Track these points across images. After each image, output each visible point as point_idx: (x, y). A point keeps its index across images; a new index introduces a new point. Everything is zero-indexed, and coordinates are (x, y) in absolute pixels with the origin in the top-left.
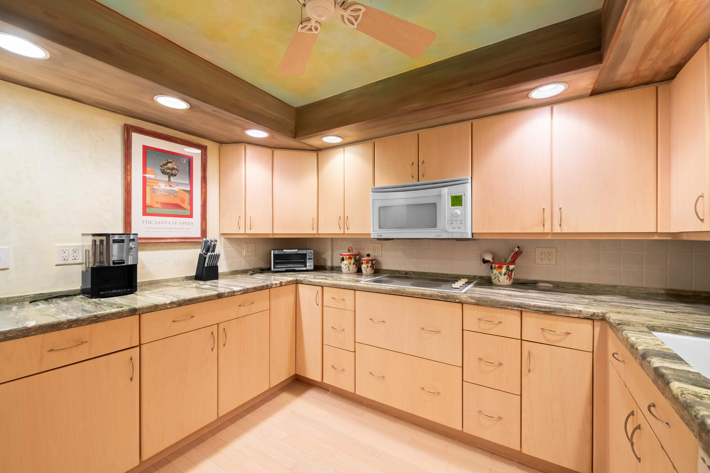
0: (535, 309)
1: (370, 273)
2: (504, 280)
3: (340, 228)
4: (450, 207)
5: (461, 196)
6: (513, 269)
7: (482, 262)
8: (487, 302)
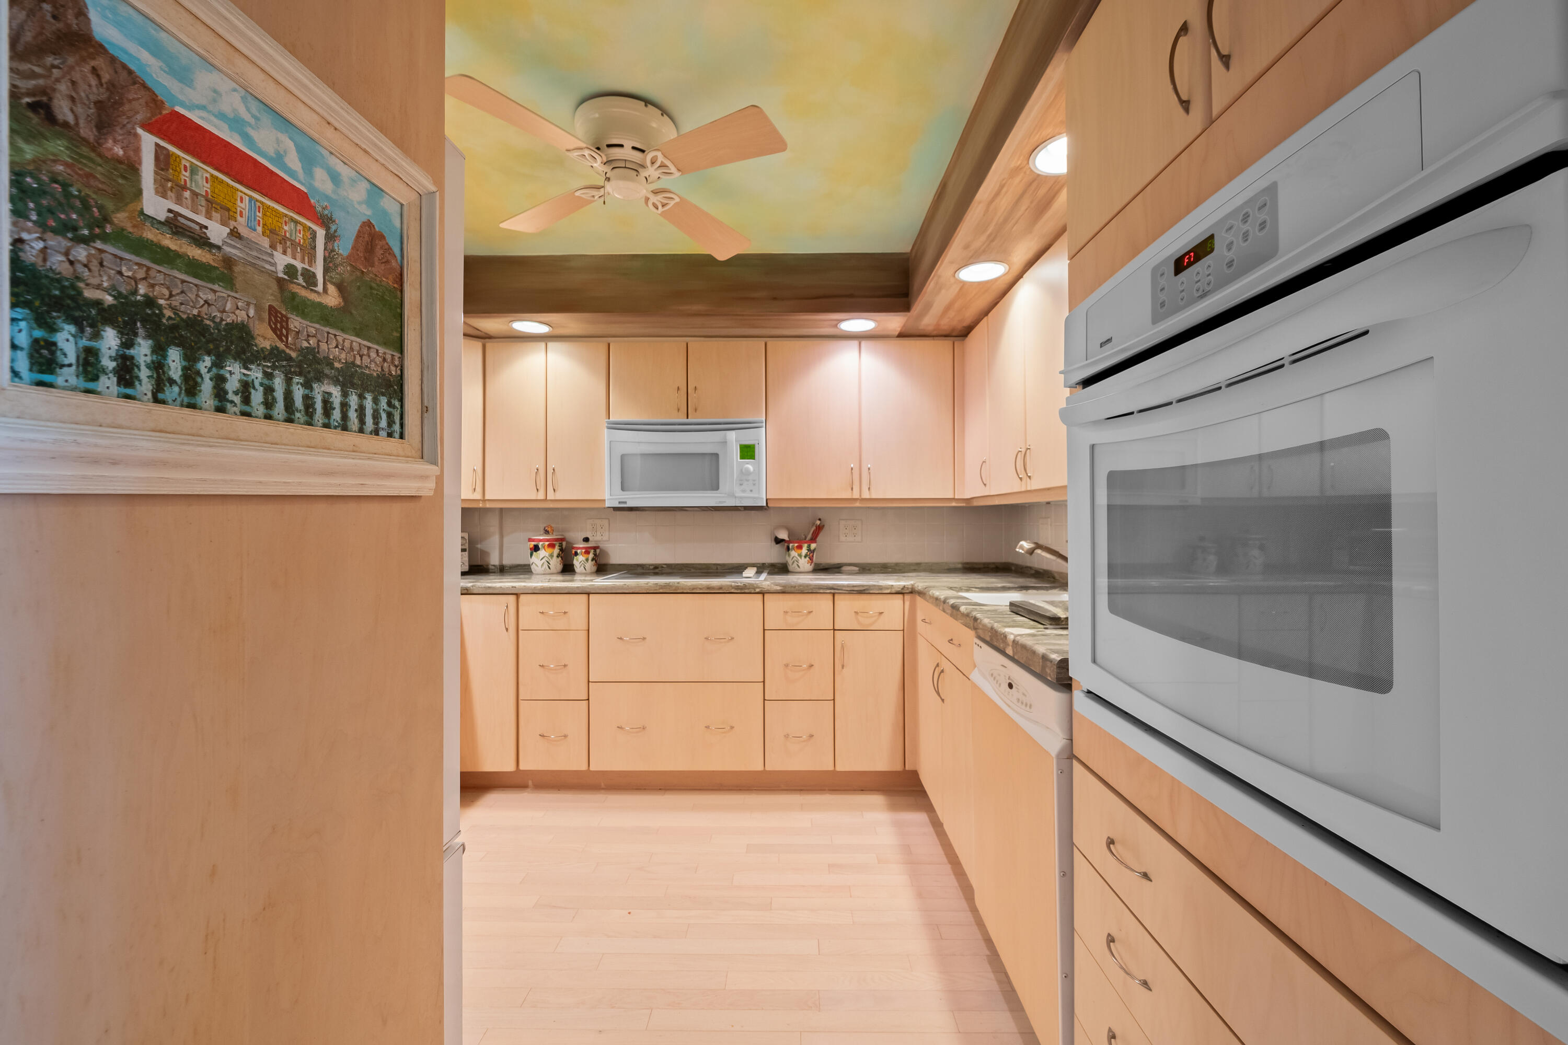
0: (849, 589)
1: (590, 572)
2: (805, 564)
3: (538, 490)
4: (739, 460)
5: (754, 446)
6: (815, 549)
7: (774, 543)
8: (795, 587)
